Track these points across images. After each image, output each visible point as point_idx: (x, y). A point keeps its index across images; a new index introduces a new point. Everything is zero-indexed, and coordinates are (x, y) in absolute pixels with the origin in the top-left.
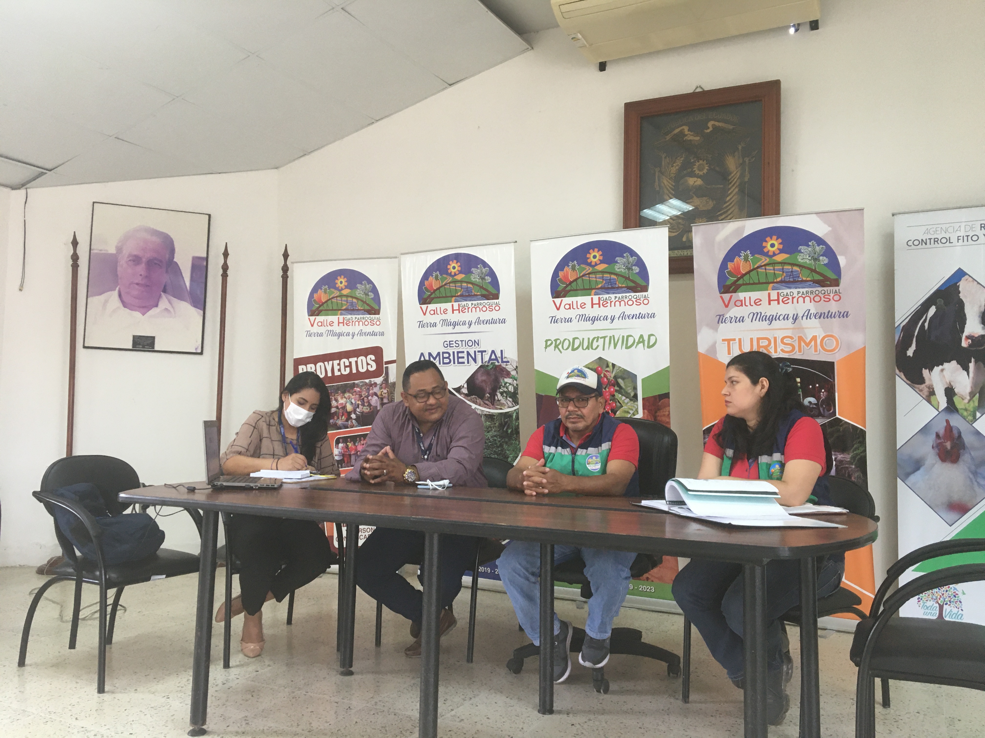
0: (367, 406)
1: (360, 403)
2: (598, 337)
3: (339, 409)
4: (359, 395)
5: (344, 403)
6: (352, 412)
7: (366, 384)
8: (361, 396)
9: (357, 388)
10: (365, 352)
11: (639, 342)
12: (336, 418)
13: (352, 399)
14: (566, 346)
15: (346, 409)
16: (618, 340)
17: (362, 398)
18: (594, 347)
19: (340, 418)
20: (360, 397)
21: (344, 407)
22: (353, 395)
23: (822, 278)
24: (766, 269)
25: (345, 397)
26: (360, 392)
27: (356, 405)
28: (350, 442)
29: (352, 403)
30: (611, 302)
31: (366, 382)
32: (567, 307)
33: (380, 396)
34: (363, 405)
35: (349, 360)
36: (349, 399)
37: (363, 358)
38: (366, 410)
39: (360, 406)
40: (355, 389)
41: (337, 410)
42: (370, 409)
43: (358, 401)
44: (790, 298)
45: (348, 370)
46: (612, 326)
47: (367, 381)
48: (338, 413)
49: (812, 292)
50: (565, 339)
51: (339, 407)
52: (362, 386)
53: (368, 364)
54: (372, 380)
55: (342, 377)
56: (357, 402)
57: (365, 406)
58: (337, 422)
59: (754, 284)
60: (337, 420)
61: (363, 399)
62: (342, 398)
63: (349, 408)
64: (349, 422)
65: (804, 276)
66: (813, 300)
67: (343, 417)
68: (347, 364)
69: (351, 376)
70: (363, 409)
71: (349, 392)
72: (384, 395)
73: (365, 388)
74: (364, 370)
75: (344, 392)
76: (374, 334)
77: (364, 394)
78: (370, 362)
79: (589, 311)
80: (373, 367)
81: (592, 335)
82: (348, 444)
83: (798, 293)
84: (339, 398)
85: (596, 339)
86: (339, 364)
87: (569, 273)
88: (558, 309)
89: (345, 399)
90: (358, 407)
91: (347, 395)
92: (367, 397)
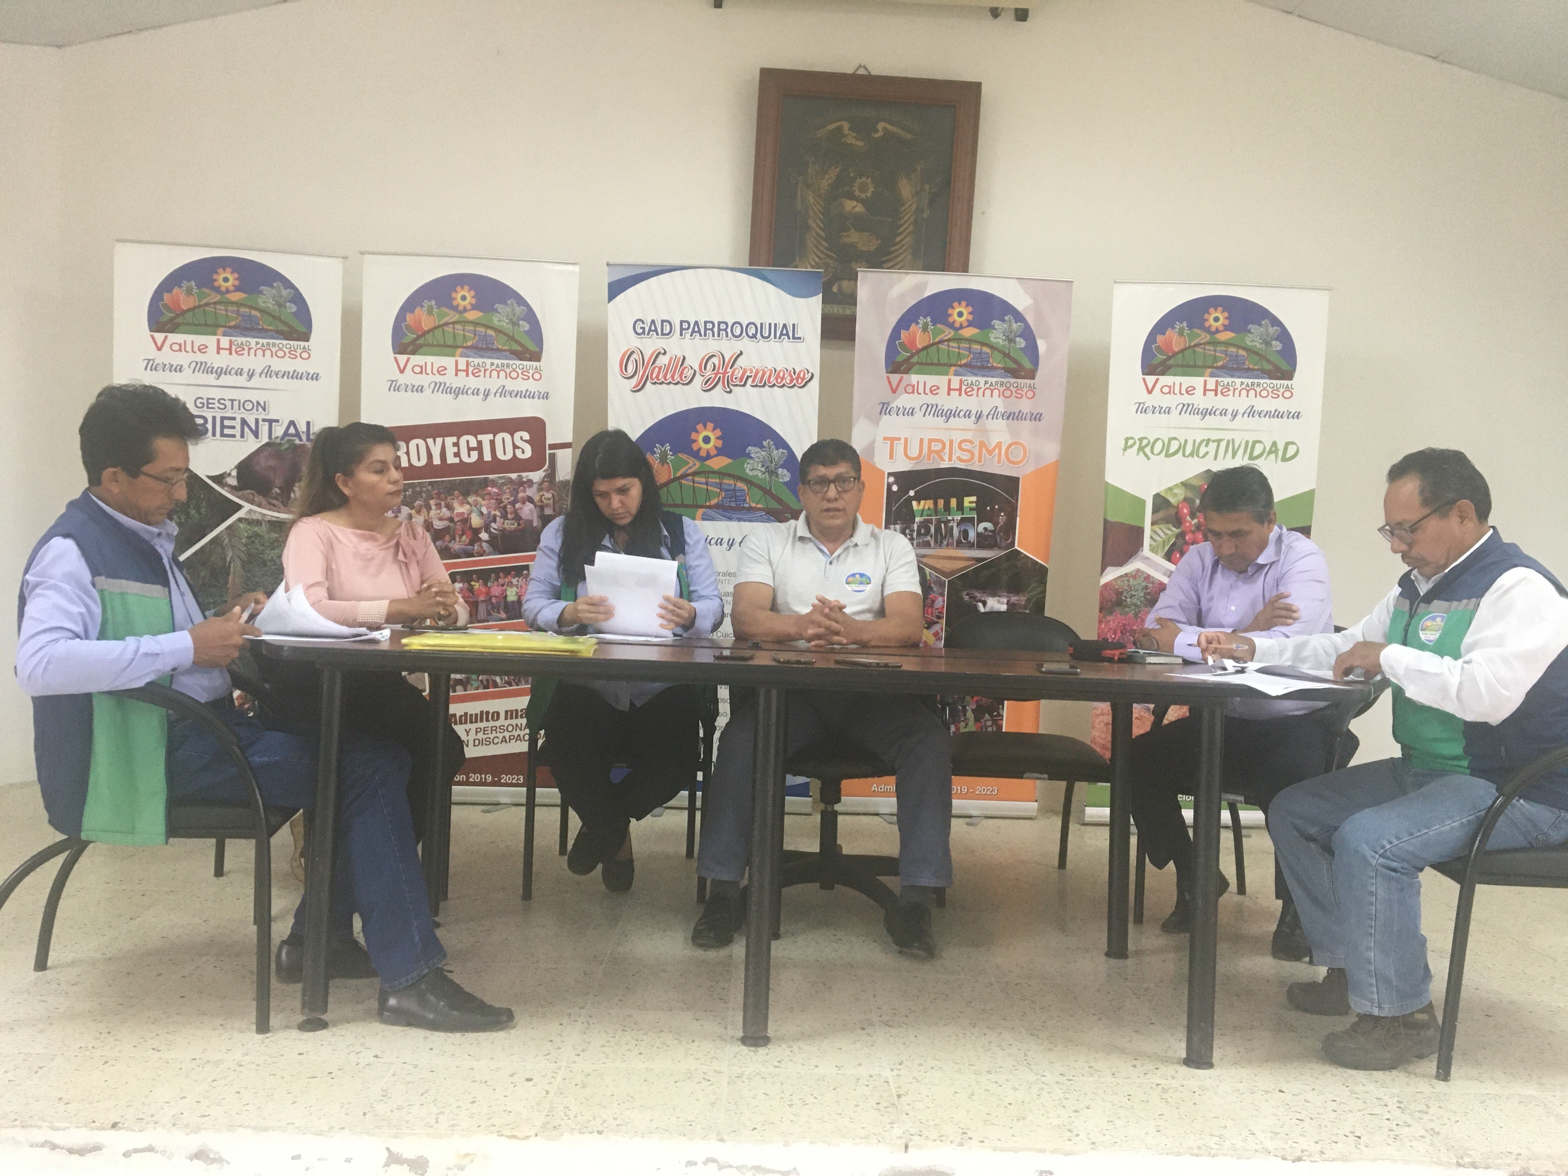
0: (513, 519)
1: (498, 513)
2: (1209, 440)
3: (455, 523)
4: (497, 499)
5: (466, 512)
6: (481, 528)
7: (511, 481)
8: (499, 501)
9: (493, 487)
10: (511, 426)
11: (1270, 452)
12: (447, 538)
13: (481, 506)
14: (1156, 450)
15: (471, 524)
16: (1239, 446)
17: (502, 505)
18: (1201, 454)
19: (457, 539)
20: (499, 504)
21: (466, 520)
22: (484, 500)
23: (1016, 366)
24: (948, 346)
25: (468, 503)
26: (498, 494)
27: (489, 517)
28: (477, 581)
29: (482, 513)
30: (1234, 390)
31: (510, 478)
32: (1166, 390)
33: (539, 504)
34: (504, 517)
35: (476, 438)
36: (475, 506)
37: (507, 436)
38: (510, 525)
39: (498, 519)
40: (489, 488)
41: (452, 525)
42: (519, 525)
43: (495, 510)
44: (976, 388)
45: (475, 455)
46: (1232, 425)
47: (514, 476)
48: (452, 530)
49: (1002, 384)
50: (1158, 439)
51: (456, 520)
52: (503, 484)
53: (515, 447)
54: (524, 474)
55: (462, 468)
56: (493, 513)
57: (508, 519)
58: (451, 545)
59: (933, 364)
60: (450, 542)
61: (505, 507)
62: (462, 504)
63: (476, 521)
64: (476, 547)
65: (996, 361)
66: (1002, 394)
67: (464, 537)
68: (473, 444)
69: (480, 466)
70: (503, 523)
71: (476, 493)
72: (545, 502)
73: (509, 488)
74: (509, 456)
75: (466, 494)
76: (528, 395)
77: (506, 498)
78: (519, 443)
79: (1199, 400)
80: (527, 452)
81: (1200, 436)
82: (473, 583)
83: (986, 383)
84: (456, 504)
85: (1205, 442)
86: (456, 444)
87: (1175, 339)
88: (1150, 392)
89: (468, 507)
90: (495, 521)
91: (471, 499)
92: (513, 503)
